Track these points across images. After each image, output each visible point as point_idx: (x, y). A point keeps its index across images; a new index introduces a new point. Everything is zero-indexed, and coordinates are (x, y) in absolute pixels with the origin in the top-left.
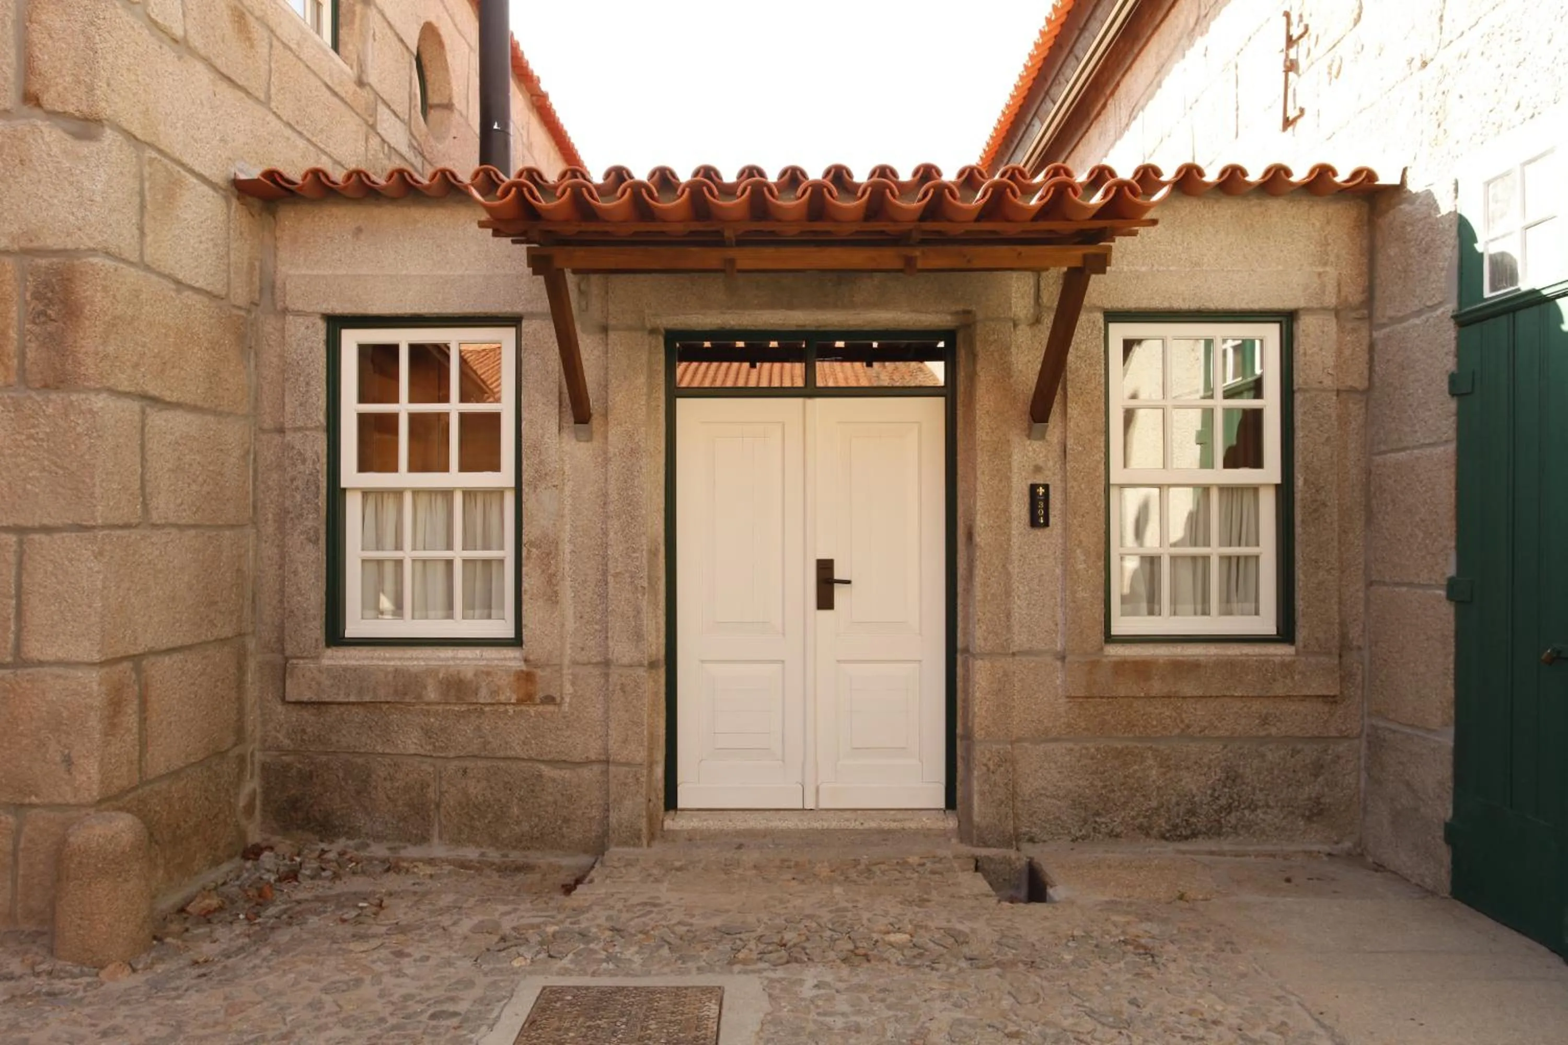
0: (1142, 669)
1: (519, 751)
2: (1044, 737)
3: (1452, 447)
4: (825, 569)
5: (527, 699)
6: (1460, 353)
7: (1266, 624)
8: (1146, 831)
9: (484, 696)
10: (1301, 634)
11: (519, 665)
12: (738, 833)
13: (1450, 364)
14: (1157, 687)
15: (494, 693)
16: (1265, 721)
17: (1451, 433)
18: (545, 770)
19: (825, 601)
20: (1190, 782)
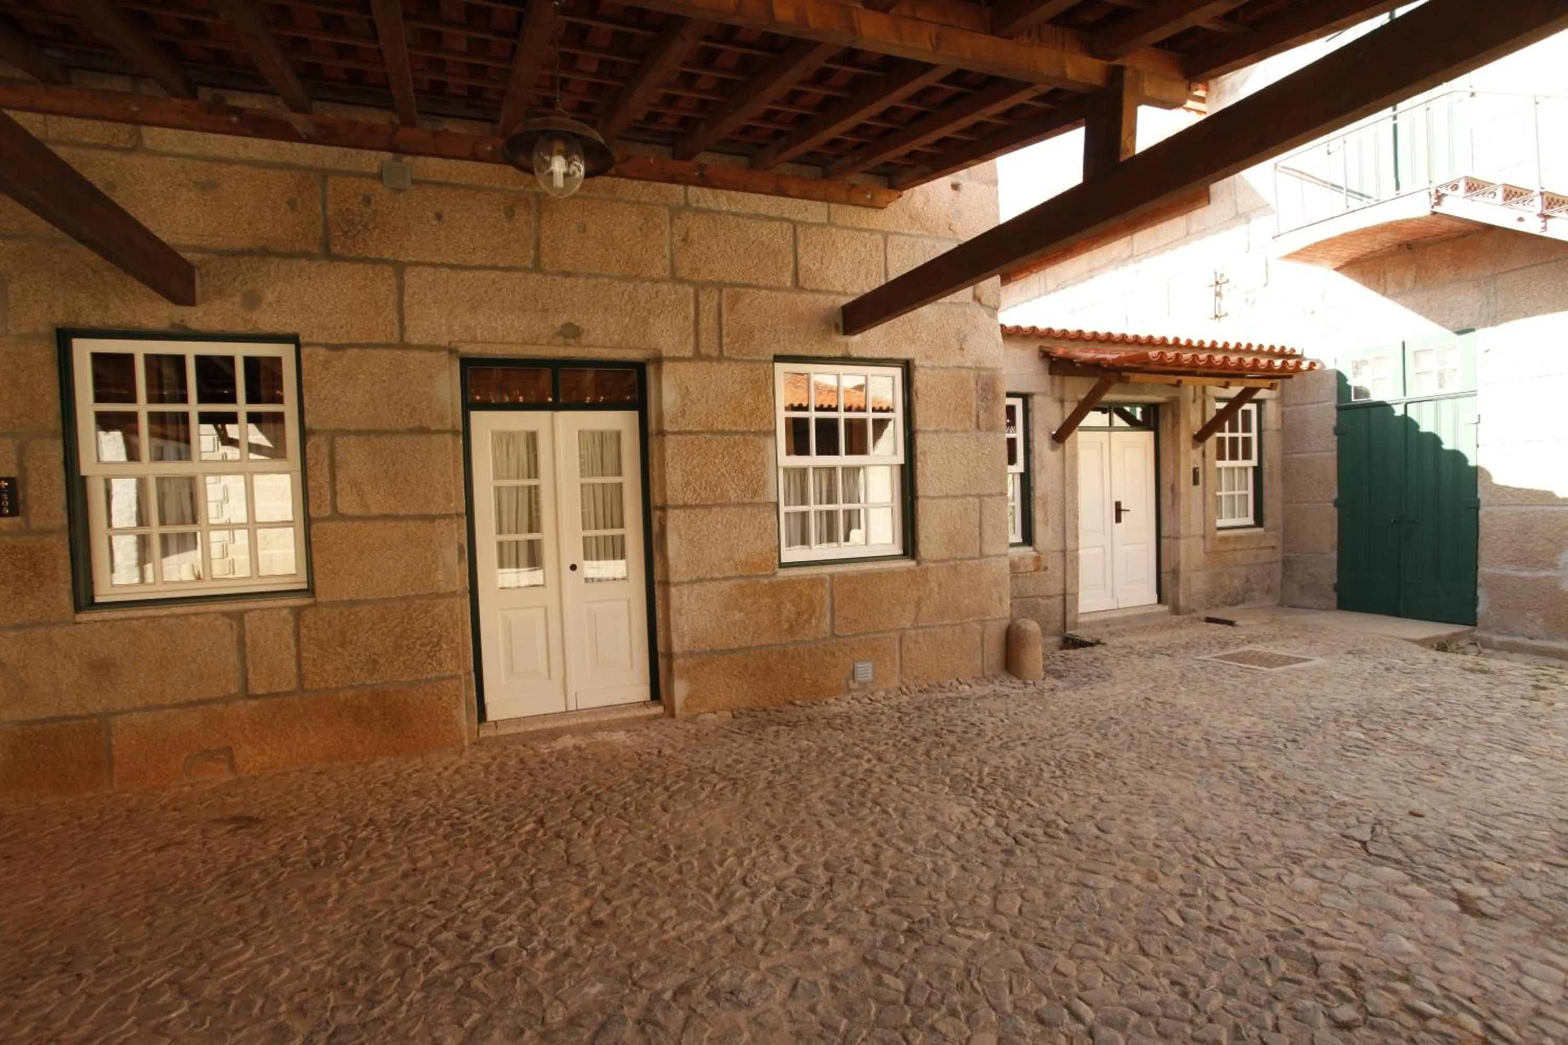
0: (1225, 539)
1: (1032, 593)
2: (1197, 570)
3: (1335, 453)
4: (1118, 504)
5: (1037, 569)
6: (1338, 420)
7: (1250, 521)
8: (1225, 603)
9: (1022, 569)
10: (1268, 522)
11: (1034, 554)
12: (1106, 620)
13: (1334, 423)
14: (1231, 546)
15: (1026, 567)
16: (1257, 557)
17: (1335, 447)
18: (1042, 601)
19: (1118, 520)
20: (1237, 583)
